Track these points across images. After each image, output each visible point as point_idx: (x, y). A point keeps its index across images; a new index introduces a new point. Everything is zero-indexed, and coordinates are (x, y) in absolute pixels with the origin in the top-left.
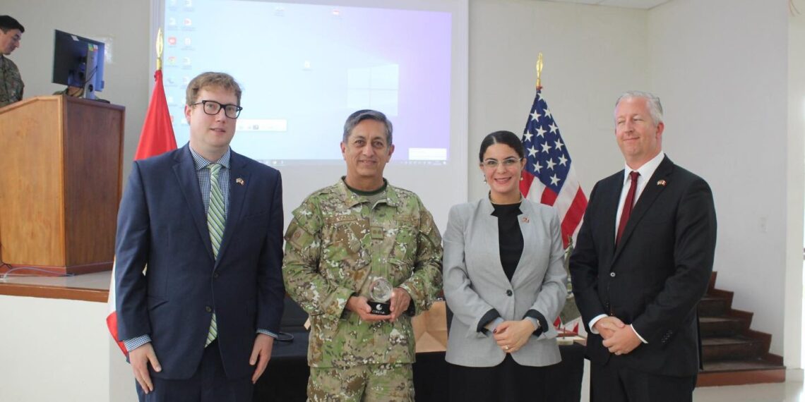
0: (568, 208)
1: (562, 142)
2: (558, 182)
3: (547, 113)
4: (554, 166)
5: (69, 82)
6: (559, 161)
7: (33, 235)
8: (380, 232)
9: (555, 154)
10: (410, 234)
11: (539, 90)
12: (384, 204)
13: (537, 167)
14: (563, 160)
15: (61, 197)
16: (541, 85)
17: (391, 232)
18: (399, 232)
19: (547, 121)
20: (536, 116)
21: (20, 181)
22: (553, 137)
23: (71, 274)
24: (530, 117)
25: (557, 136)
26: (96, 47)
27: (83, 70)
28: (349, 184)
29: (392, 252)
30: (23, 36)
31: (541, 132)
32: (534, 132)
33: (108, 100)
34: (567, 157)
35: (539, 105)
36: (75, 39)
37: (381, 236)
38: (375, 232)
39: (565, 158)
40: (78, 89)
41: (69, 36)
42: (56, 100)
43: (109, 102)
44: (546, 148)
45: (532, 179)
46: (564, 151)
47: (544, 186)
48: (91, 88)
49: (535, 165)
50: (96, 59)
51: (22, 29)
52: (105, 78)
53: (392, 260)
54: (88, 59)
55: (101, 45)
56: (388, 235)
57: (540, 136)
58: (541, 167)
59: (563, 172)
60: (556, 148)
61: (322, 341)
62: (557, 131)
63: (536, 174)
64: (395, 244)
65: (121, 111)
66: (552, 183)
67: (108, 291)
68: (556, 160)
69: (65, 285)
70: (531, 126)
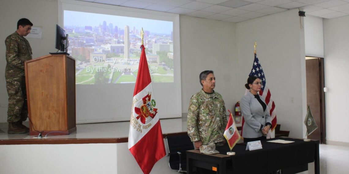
1: (263, 73)
3: (259, 63)
7: (49, 117)
8: (216, 105)
9: (262, 77)
11: (255, 54)
14: (264, 80)
19: (259, 66)
20: (256, 64)
21: (42, 93)
22: (261, 71)
24: (254, 64)
28: (206, 91)
30: (32, 28)
31: (258, 69)
32: (255, 70)
34: (265, 78)
35: (256, 60)
44: (259, 75)
46: (264, 76)
51: (31, 25)
53: (220, 113)
57: (257, 71)
59: (264, 83)
60: (262, 75)
61: (203, 137)
62: (262, 69)
64: (220, 109)
70: (254, 67)
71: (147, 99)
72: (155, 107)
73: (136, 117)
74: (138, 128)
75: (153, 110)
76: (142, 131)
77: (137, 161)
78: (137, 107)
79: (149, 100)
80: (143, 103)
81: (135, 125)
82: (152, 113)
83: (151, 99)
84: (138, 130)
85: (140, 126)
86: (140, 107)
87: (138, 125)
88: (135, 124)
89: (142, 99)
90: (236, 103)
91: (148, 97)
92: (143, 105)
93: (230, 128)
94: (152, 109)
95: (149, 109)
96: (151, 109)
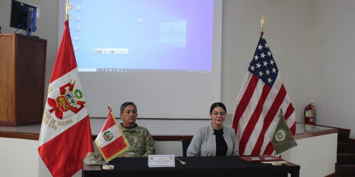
0: (276, 95)
1: (273, 61)
2: (271, 81)
3: (266, 46)
4: (269, 73)
5: (19, 27)
6: (272, 70)
8: (132, 140)
9: (270, 67)
10: (142, 141)
11: (262, 34)
12: (135, 131)
13: (261, 74)
14: (274, 70)
15: (14, 86)
16: (263, 32)
17: (136, 140)
18: (139, 140)
19: (266, 50)
20: (260, 47)
22: (269, 58)
23: (19, 125)
24: (258, 48)
25: (271, 58)
26: (32, 9)
27: (26, 21)
29: (136, 146)
31: (263, 55)
32: (259, 56)
33: (38, 37)
34: (276, 68)
35: (262, 42)
36: (22, 4)
37: (132, 141)
38: (130, 139)
39: (275, 69)
40: (23, 30)
41: (19, 3)
42: (12, 36)
43: (39, 37)
44: (265, 64)
45: (258, 80)
46: (275, 66)
47: (264, 84)
48: (30, 30)
49: (260, 73)
50: (32, 16)
52: (37, 25)
54: (29, 15)
55: (35, 8)
56: (135, 141)
57: (263, 57)
58: (263, 73)
59: (274, 76)
60: (271, 64)
62: (271, 55)
63: (260, 77)
64: (137, 143)
65: (45, 42)
66: (268, 82)
67: (39, 134)
68: (271, 70)
69: (15, 131)
70: (258, 52)
71: (67, 88)
72: (81, 100)
73: (49, 109)
74: (51, 124)
75: (76, 103)
76: (57, 128)
77: (46, 164)
78: (51, 98)
79: (71, 89)
80: (60, 94)
81: (46, 120)
82: (74, 106)
83: (74, 89)
84: (51, 127)
85: (54, 121)
86: (55, 98)
87: (51, 120)
88: (46, 118)
89: (58, 89)
90: (308, 105)
91: (69, 87)
92: (59, 95)
93: (106, 131)
94: (75, 101)
95: (70, 101)
96: (73, 102)
